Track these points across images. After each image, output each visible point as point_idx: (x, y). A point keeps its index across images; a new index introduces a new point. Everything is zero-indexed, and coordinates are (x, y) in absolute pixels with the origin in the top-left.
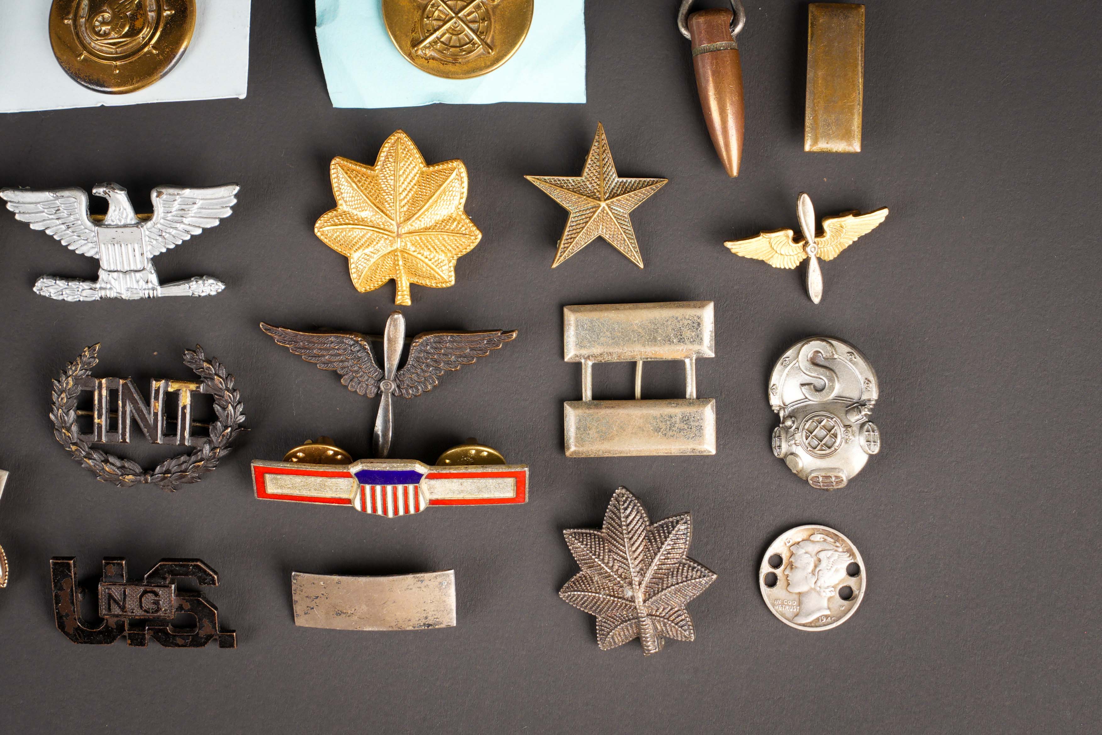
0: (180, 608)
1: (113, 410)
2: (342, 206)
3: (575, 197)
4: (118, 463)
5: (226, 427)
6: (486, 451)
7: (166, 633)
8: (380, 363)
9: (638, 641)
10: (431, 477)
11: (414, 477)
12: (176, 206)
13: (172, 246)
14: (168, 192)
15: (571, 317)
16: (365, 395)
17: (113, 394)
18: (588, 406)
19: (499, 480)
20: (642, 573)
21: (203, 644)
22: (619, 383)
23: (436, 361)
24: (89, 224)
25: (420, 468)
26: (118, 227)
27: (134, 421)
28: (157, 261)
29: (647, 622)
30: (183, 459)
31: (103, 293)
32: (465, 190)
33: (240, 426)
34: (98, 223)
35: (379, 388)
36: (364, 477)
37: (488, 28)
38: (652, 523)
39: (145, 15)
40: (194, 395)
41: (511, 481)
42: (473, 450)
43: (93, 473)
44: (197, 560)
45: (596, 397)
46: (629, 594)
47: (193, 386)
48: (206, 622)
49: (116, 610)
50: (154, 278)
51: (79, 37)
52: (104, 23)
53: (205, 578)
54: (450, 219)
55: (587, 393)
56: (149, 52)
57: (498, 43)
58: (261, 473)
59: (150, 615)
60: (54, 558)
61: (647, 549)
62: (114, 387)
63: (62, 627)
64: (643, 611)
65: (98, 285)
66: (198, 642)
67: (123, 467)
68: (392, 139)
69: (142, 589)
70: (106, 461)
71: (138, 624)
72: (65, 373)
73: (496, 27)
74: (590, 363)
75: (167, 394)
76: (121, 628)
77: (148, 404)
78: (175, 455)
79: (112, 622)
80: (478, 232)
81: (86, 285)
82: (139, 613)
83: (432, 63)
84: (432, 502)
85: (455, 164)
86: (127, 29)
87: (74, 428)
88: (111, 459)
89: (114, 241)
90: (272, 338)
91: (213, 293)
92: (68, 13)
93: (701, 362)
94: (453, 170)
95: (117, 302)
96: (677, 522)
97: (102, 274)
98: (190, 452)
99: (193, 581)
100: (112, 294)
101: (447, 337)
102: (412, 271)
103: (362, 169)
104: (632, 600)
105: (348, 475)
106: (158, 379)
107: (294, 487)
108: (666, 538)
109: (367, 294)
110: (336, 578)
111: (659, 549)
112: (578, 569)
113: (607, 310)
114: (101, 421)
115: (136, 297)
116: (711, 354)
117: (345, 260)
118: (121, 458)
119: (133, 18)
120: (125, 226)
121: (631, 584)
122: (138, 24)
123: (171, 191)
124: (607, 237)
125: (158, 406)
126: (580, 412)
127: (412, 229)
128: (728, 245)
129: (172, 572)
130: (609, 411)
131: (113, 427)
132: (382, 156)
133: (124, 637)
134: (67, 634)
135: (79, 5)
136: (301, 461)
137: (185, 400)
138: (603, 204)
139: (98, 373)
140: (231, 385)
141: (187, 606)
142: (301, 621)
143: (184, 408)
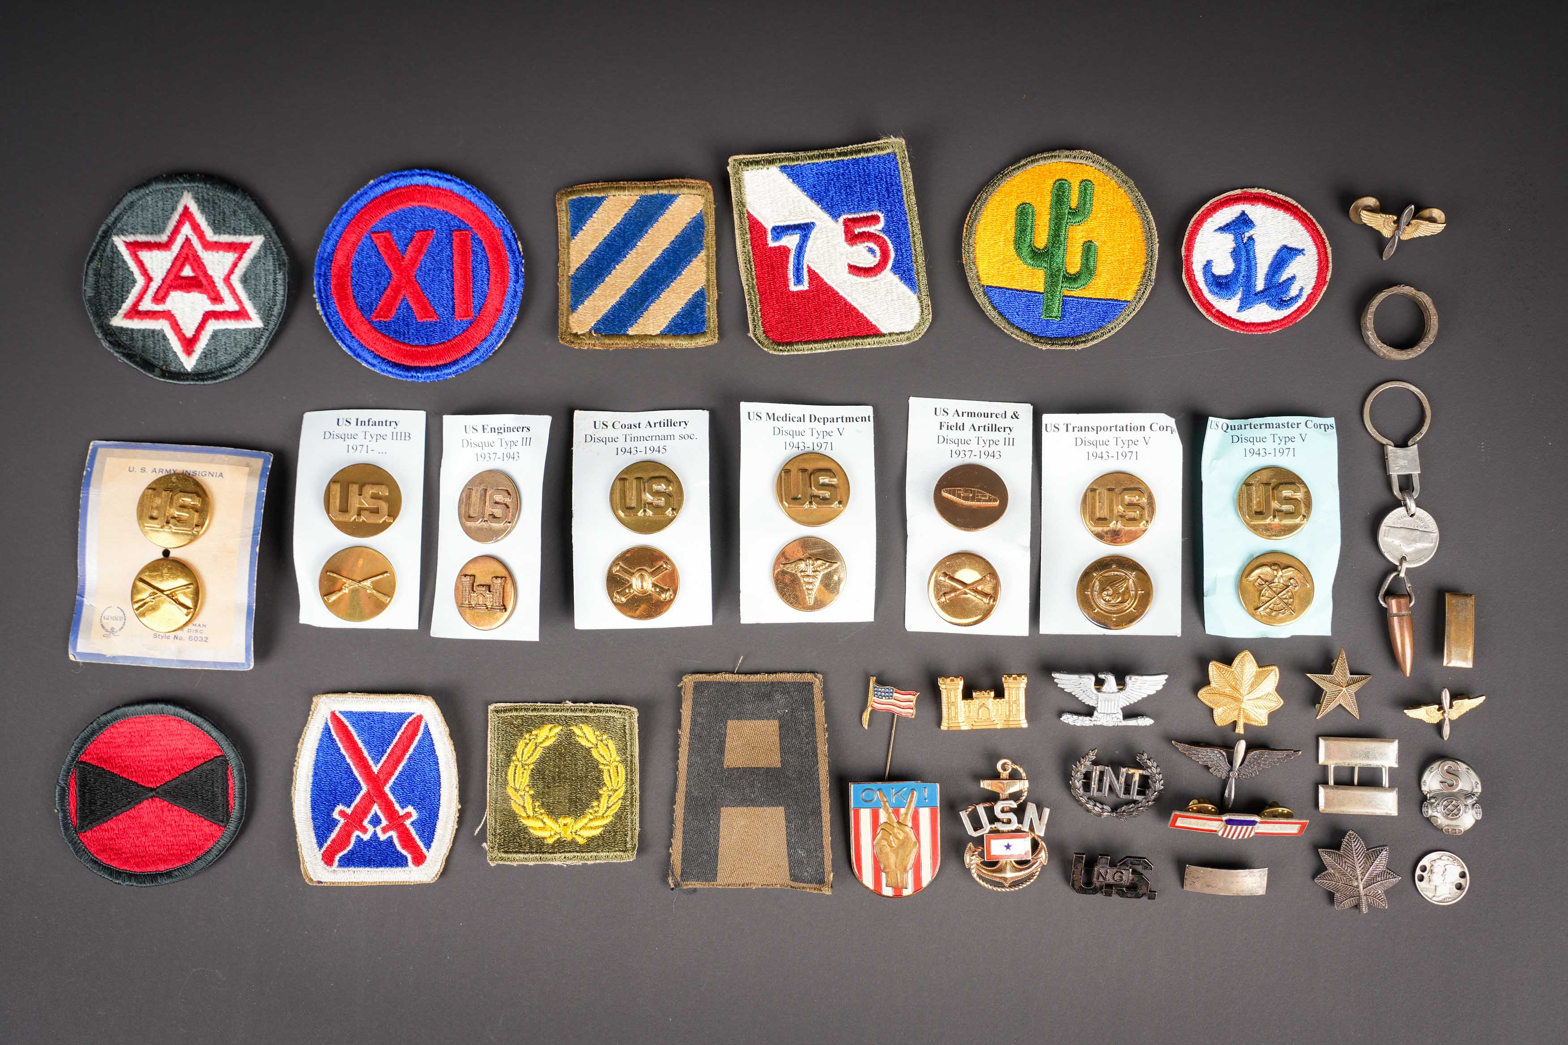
0: (1133, 880)
1: (1101, 780)
2: (1213, 684)
3: (1330, 685)
4: (1100, 806)
5: (1155, 792)
6: (1286, 810)
7: (1123, 891)
8: (1231, 762)
9: (1357, 906)
10: (1262, 823)
11: (1253, 823)
12: (1138, 684)
13: (1132, 702)
14: (1134, 678)
15: (1322, 742)
16: (1221, 778)
17: (1102, 773)
18: (1332, 787)
19: (1293, 825)
20: (1363, 874)
21: (1140, 898)
22: (1345, 776)
23: (1259, 763)
24: (1095, 692)
25: (1256, 818)
26: (1109, 693)
27: (1110, 787)
28: (1123, 709)
29: (1364, 899)
30: (1131, 806)
31: (1096, 723)
32: (1277, 680)
33: (1161, 790)
34: (1099, 690)
35: (1229, 775)
36: (1229, 822)
37: (1293, 602)
38: (1368, 850)
39: (1129, 592)
40: (1141, 776)
41: (1298, 826)
42: (1280, 810)
43: (1088, 811)
44: (1145, 858)
45: (1336, 783)
46: (1356, 884)
47: (1141, 772)
48: (1144, 887)
49: (1101, 879)
50: (1121, 717)
51: (1094, 602)
52: (1108, 595)
53: (1147, 867)
54: (1269, 694)
55: (1331, 782)
56: (1131, 611)
57: (1297, 609)
58: (1176, 817)
59: (1118, 883)
60: (1075, 853)
61: (1365, 863)
62: (1102, 770)
63: (1073, 885)
64: (1362, 892)
65: (1093, 719)
66: (1138, 896)
67: (1102, 809)
68: (1243, 654)
69: (1115, 870)
70: (1095, 805)
71: (1109, 886)
72: (1080, 762)
73: (1297, 601)
74: (1333, 766)
75: (1127, 774)
76: (1101, 888)
77: (1118, 779)
78: (1128, 803)
79: (1098, 884)
80: (1282, 700)
81: (1088, 718)
82: (1112, 881)
83: (1264, 619)
84: (1257, 833)
85: (1273, 667)
86: (1120, 599)
87: (1081, 789)
88: (1098, 804)
89: (1106, 700)
90: (1177, 748)
91: (1148, 725)
92: (1088, 588)
93: (1391, 769)
94: (1272, 670)
95: (1101, 726)
96: (1382, 850)
97: (1095, 713)
98: (1135, 802)
99: (1139, 868)
100: (1098, 723)
101: (1267, 752)
102: (1247, 717)
103: (1225, 667)
104: (1357, 887)
105: (1222, 820)
106: (1124, 767)
107: (1190, 824)
108: (1376, 858)
109: (1221, 727)
110: (1210, 869)
111: (1373, 863)
112: (1326, 869)
113: (1345, 740)
114: (1094, 785)
115: (1111, 725)
116: (1396, 766)
117: (1212, 710)
118: (1102, 804)
119: (1123, 594)
120: (1113, 693)
121: (1357, 879)
122: (1126, 597)
123: (1137, 677)
124: (1343, 704)
125: (1122, 779)
126: (1328, 790)
127: (1250, 698)
128: (1405, 711)
129: (1132, 863)
130: (1344, 791)
131: (1100, 789)
132: (1236, 662)
133: (1102, 892)
134: (1075, 889)
135: (1094, 584)
136: (1194, 811)
137: (1136, 778)
138: (1344, 689)
139: (1095, 763)
140: (1159, 770)
141: (1136, 879)
142: (1187, 888)
143: (1135, 782)
